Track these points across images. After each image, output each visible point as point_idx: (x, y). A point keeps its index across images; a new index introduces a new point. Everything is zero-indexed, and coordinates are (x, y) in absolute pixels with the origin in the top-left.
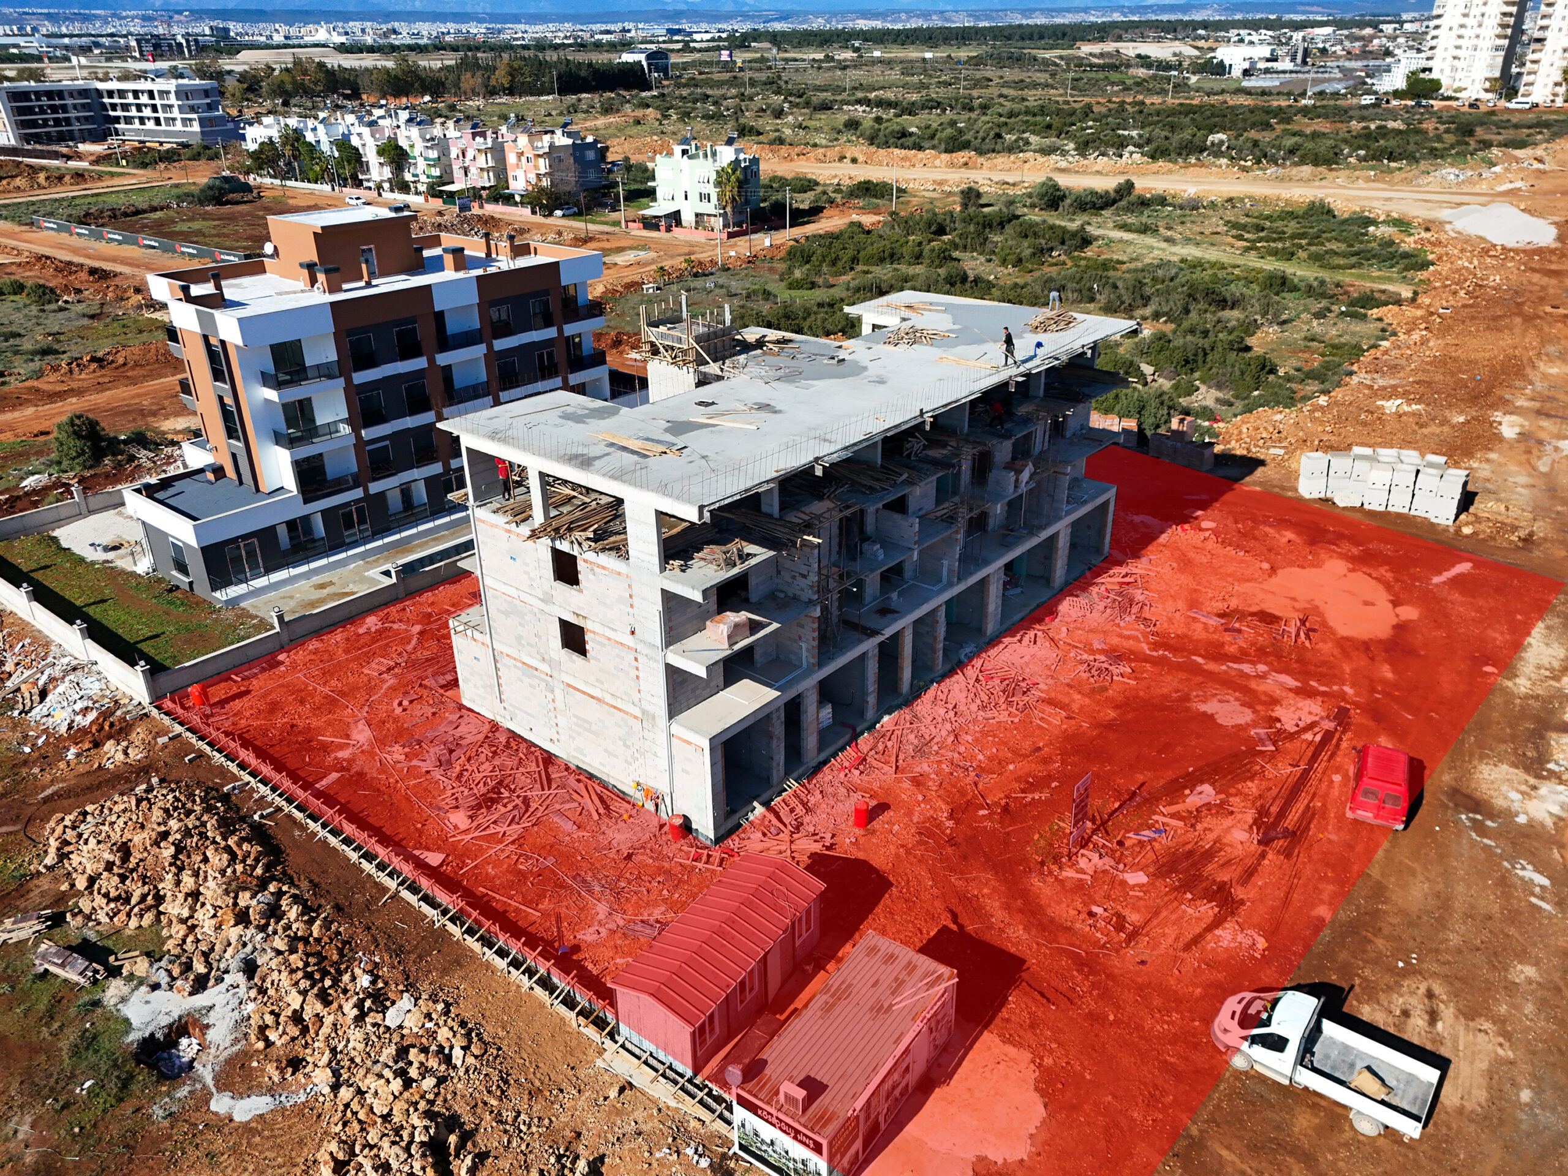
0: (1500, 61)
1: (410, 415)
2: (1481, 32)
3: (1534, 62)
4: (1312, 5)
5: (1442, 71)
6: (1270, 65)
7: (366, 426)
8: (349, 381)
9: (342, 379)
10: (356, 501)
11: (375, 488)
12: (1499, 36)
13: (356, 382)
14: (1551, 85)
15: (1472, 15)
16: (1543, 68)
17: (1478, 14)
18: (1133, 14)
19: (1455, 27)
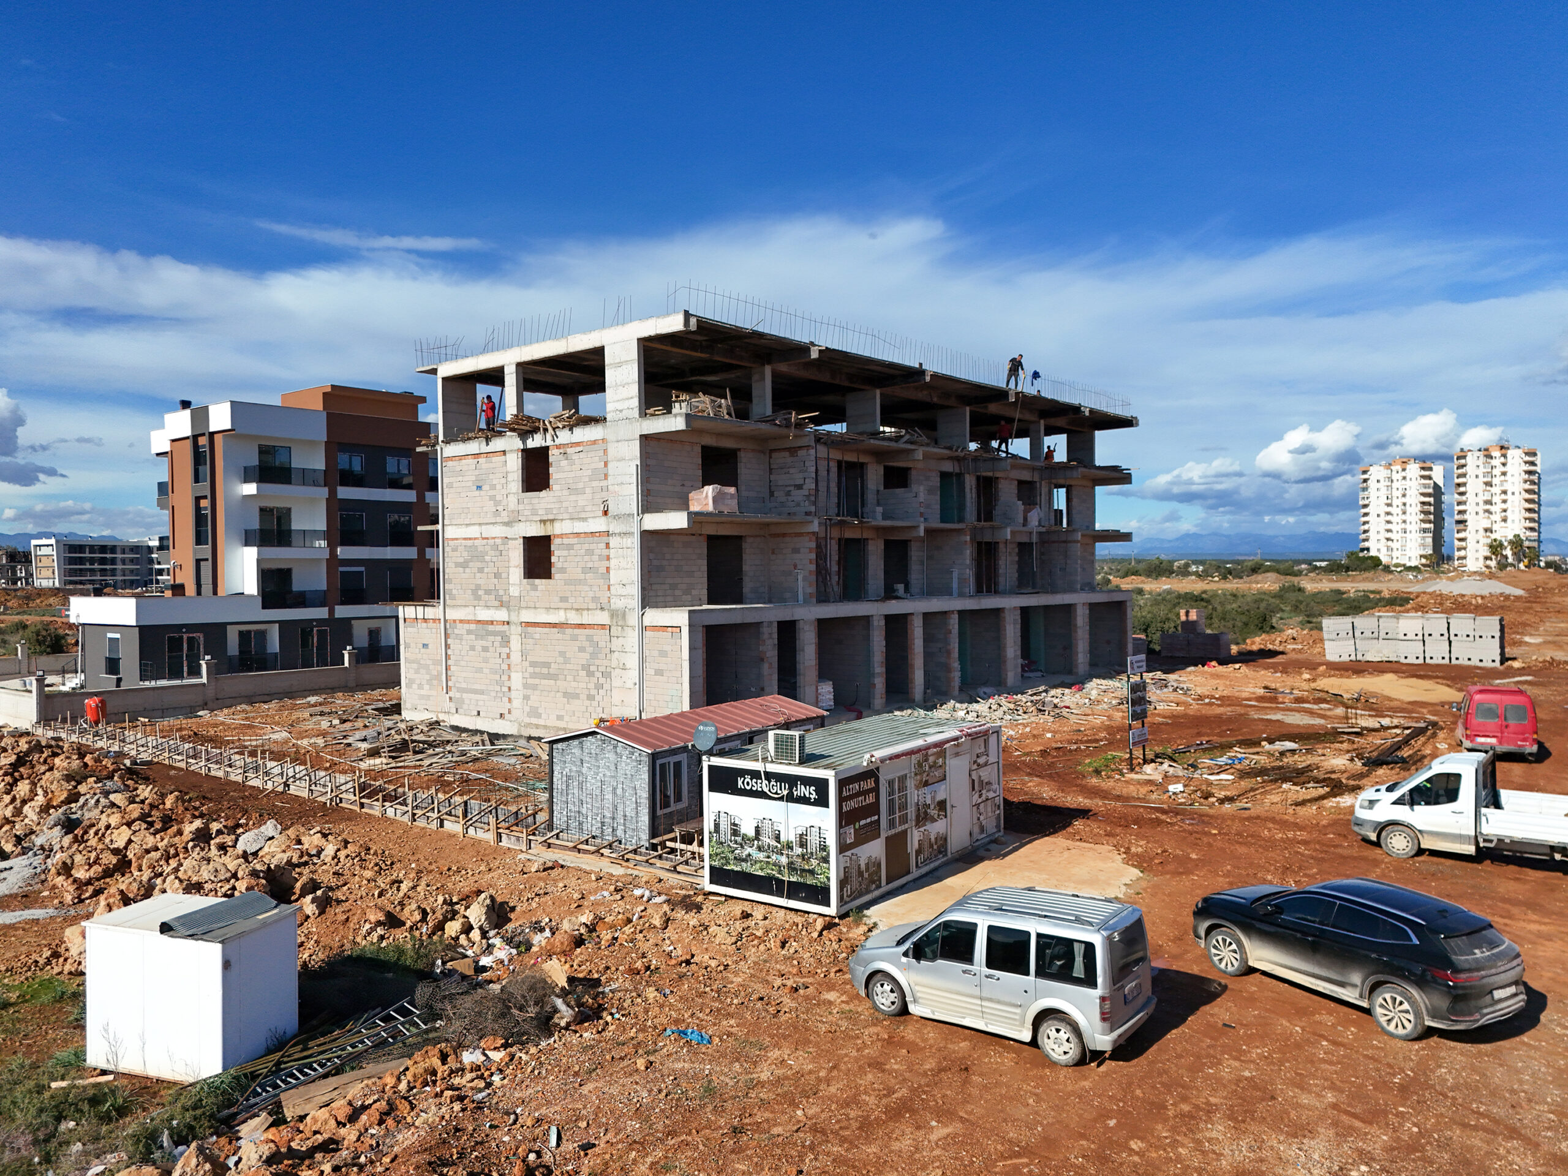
0: (1429, 541)
1: (392, 545)
2: (1407, 517)
3: (1461, 540)
5: (1379, 550)
7: (343, 544)
8: (333, 493)
9: (326, 489)
10: (320, 622)
11: (342, 611)
12: (1422, 521)
13: (340, 496)
14: (1481, 560)
15: (1394, 504)
16: (1471, 544)
17: (1400, 504)
19: (1382, 514)
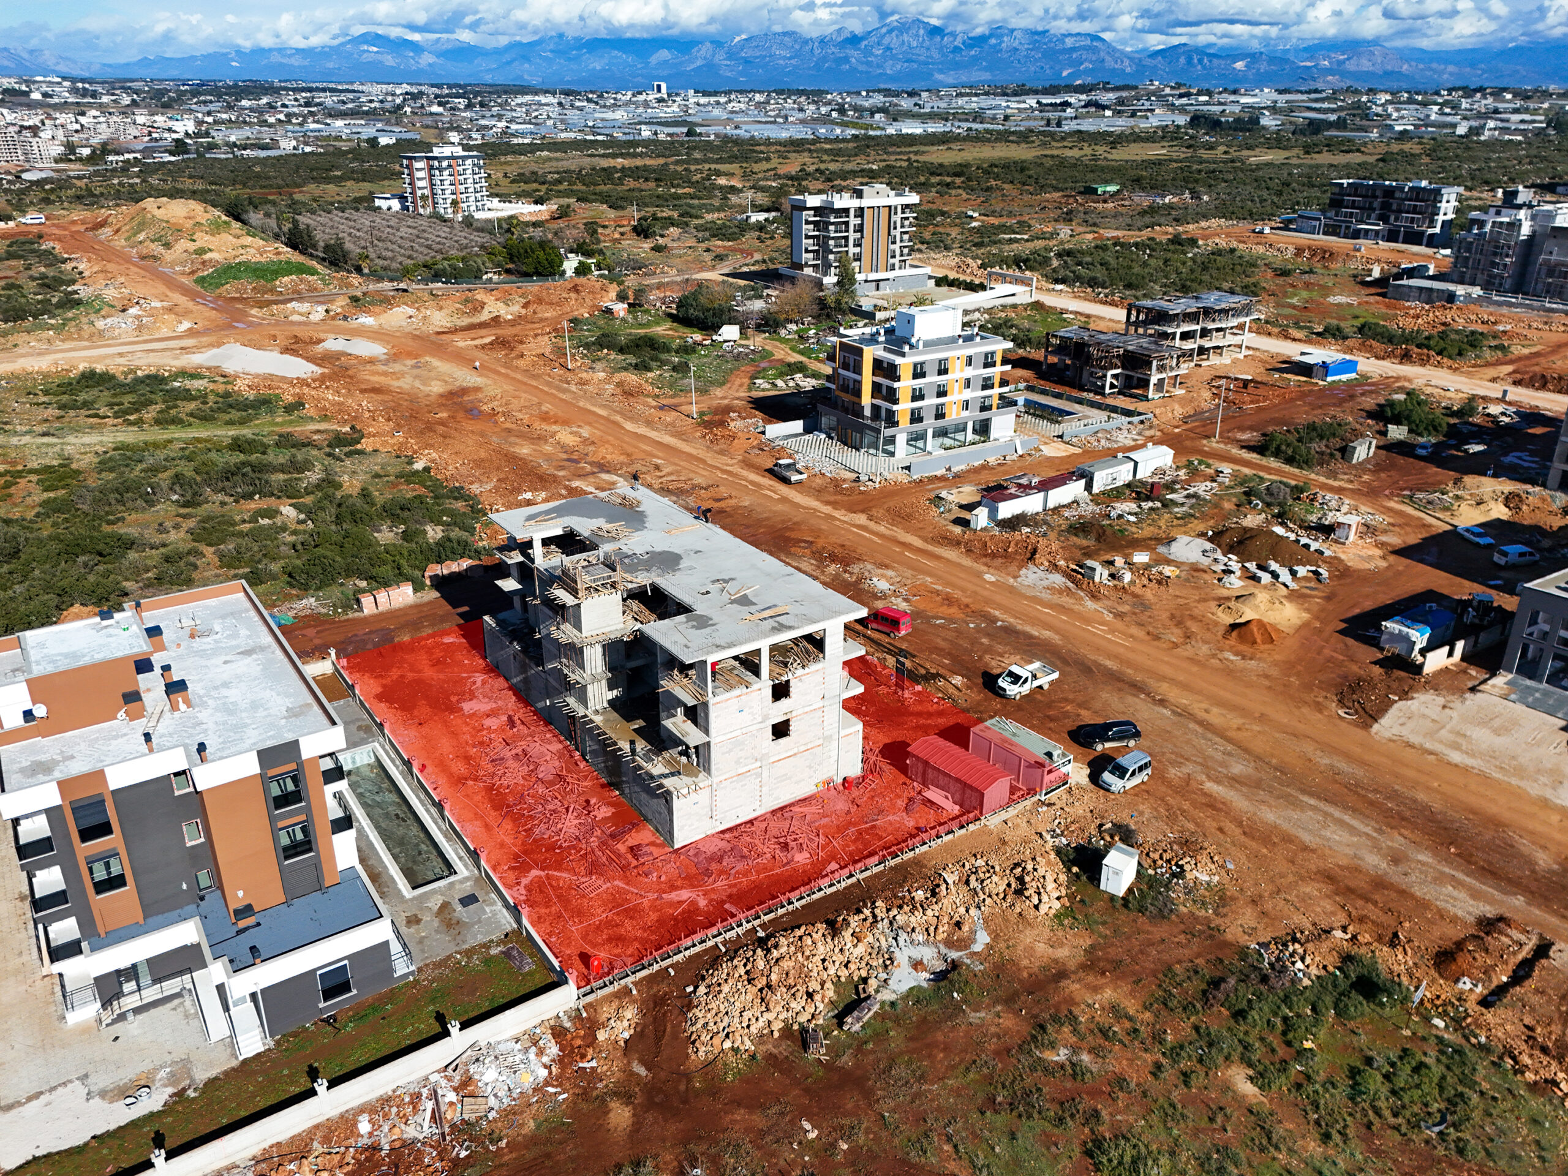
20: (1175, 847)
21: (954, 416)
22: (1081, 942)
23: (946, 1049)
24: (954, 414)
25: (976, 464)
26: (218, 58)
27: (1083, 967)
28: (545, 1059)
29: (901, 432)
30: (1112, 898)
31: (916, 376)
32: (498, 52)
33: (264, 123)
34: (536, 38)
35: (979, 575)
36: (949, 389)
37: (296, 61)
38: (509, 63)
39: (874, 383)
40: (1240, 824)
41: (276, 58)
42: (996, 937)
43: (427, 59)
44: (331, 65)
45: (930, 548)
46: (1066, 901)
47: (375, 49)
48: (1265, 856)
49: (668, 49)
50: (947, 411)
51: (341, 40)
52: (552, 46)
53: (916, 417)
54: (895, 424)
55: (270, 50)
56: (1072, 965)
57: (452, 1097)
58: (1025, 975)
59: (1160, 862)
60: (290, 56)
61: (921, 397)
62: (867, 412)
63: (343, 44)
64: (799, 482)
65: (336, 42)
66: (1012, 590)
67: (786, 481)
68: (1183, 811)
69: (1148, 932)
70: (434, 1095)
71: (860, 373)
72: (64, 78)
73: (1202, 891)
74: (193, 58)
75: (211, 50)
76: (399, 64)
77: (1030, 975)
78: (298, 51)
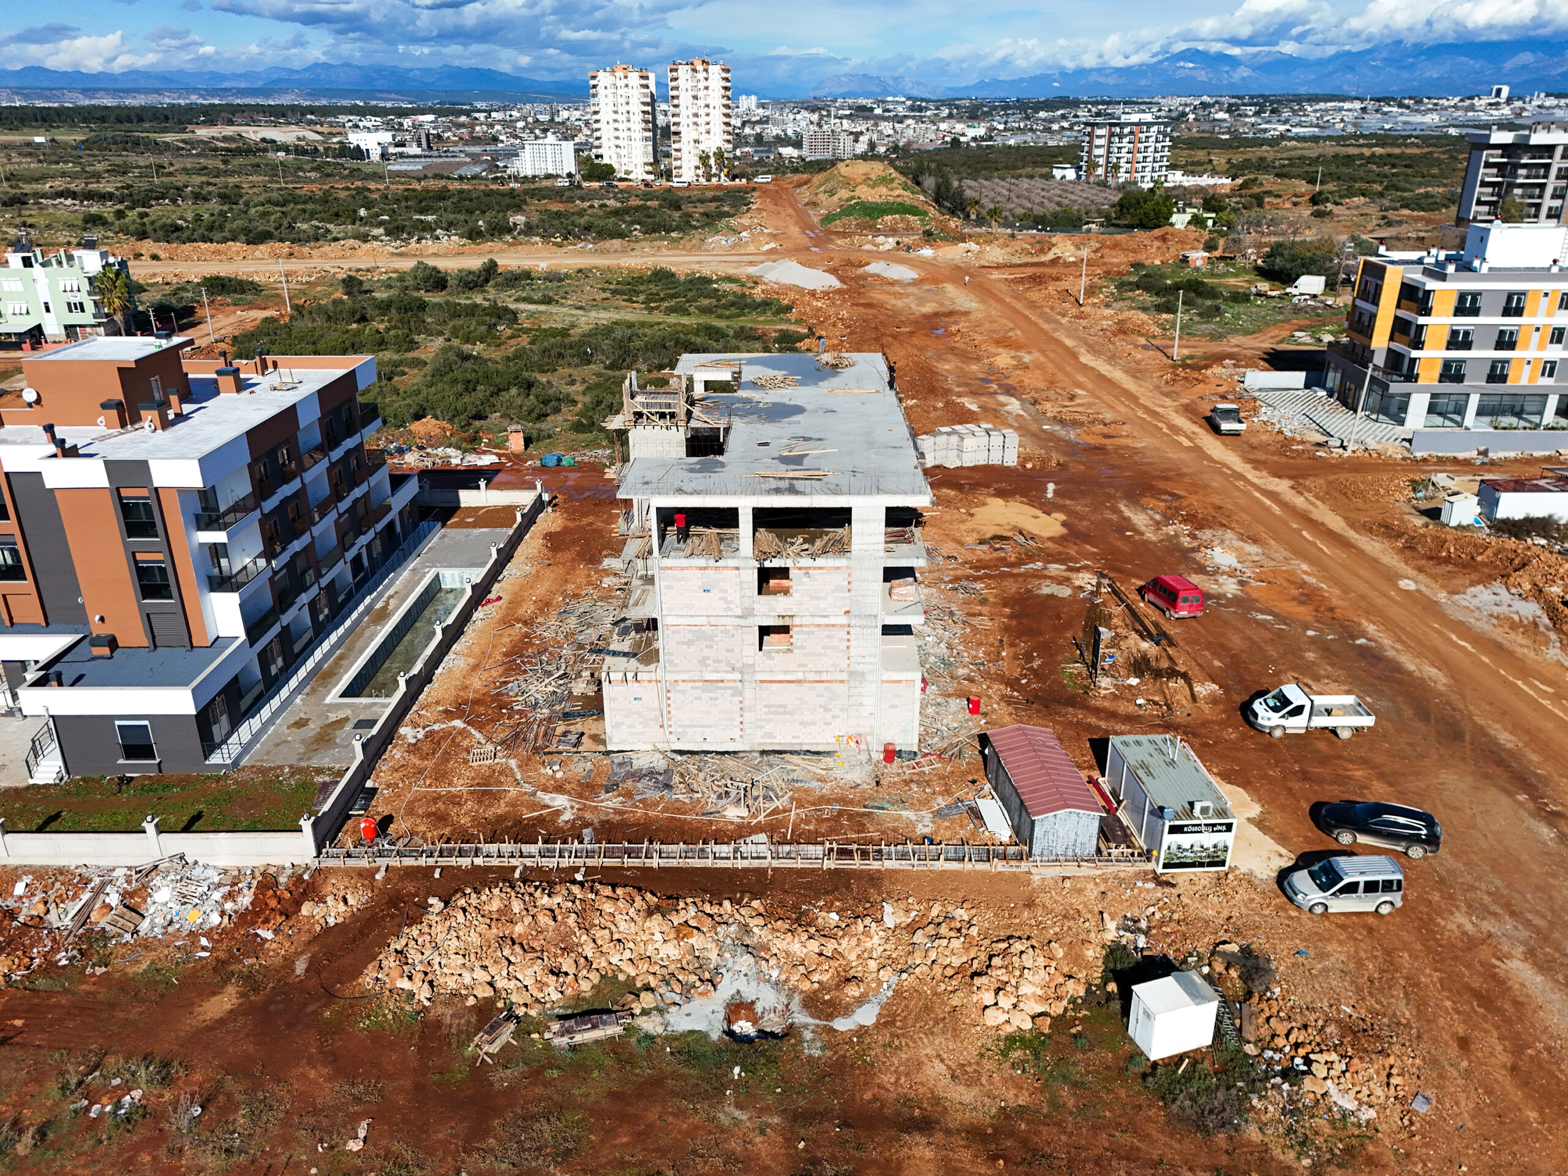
0: (650, 149)
2: (631, 126)
3: (677, 150)
4: (390, 92)
5: (610, 157)
6: (400, 149)
7: (273, 556)
8: (262, 511)
9: (258, 510)
10: (276, 636)
11: (286, 619)
12: (644, 130)
13: (265, 511)
14: (693, 168)
15: (620, 111)
16: (684, 155)
17: (625, 112)
18: (213, 97)
19: (611, 121)
20: (1331, 1029)
21: (1524, 382)
22: (1010, 1095)
23: (642, 1136)
24: (1522, 378)
25: (1537, 454)
26: (1043, 79)
27: (975, 1134)
28: (229, 906)
29: (1422, 390)
30: (1136, 1054)
31: (1459, 311)
32: (1321, 63)
33: (1048, 130)
34: (1368, 46)
35: (1392, 577)
36: (1520, 339)
37: (1110, 81)
38: (1330, 74)
39: (1397, 319)
40: (1518, 1047)
41: (1094, 77)
42: (886, 1021)
43: (1243, 72)
44: (1143, 82)
45: (1351, 534)
46: (1045, 1025)
47: (1191, 65)
48: (1524, 1124)
49: (1533, 51)
50: (1512, 373)
51: (1160, 57)
52: (1385, 54)
53: (1451, 372)
54: (1411, 377)
55: (1092, 70)
56: (954, 1120)
57: (114, 899)
58: (868, 1096)
59: (1280, 1042)
60: (1107, 76)
61: (1467, 345)
62: (1379, 360)
63: (1160, 62)
64: (1236, 434)
65: (1155, 60)
66: (1431, 607)
67: (1216, 430)
68: (1413, 982)
69: (1146, 1137)
70: (99, 891)
71: (1376, 302)
72: (909, 99)
73: (1321, 1123)
74: (1022, 80)
75: (1038, 73)
76: (1211, 79)
77: (875, 1099)
78: (1118, 70)
